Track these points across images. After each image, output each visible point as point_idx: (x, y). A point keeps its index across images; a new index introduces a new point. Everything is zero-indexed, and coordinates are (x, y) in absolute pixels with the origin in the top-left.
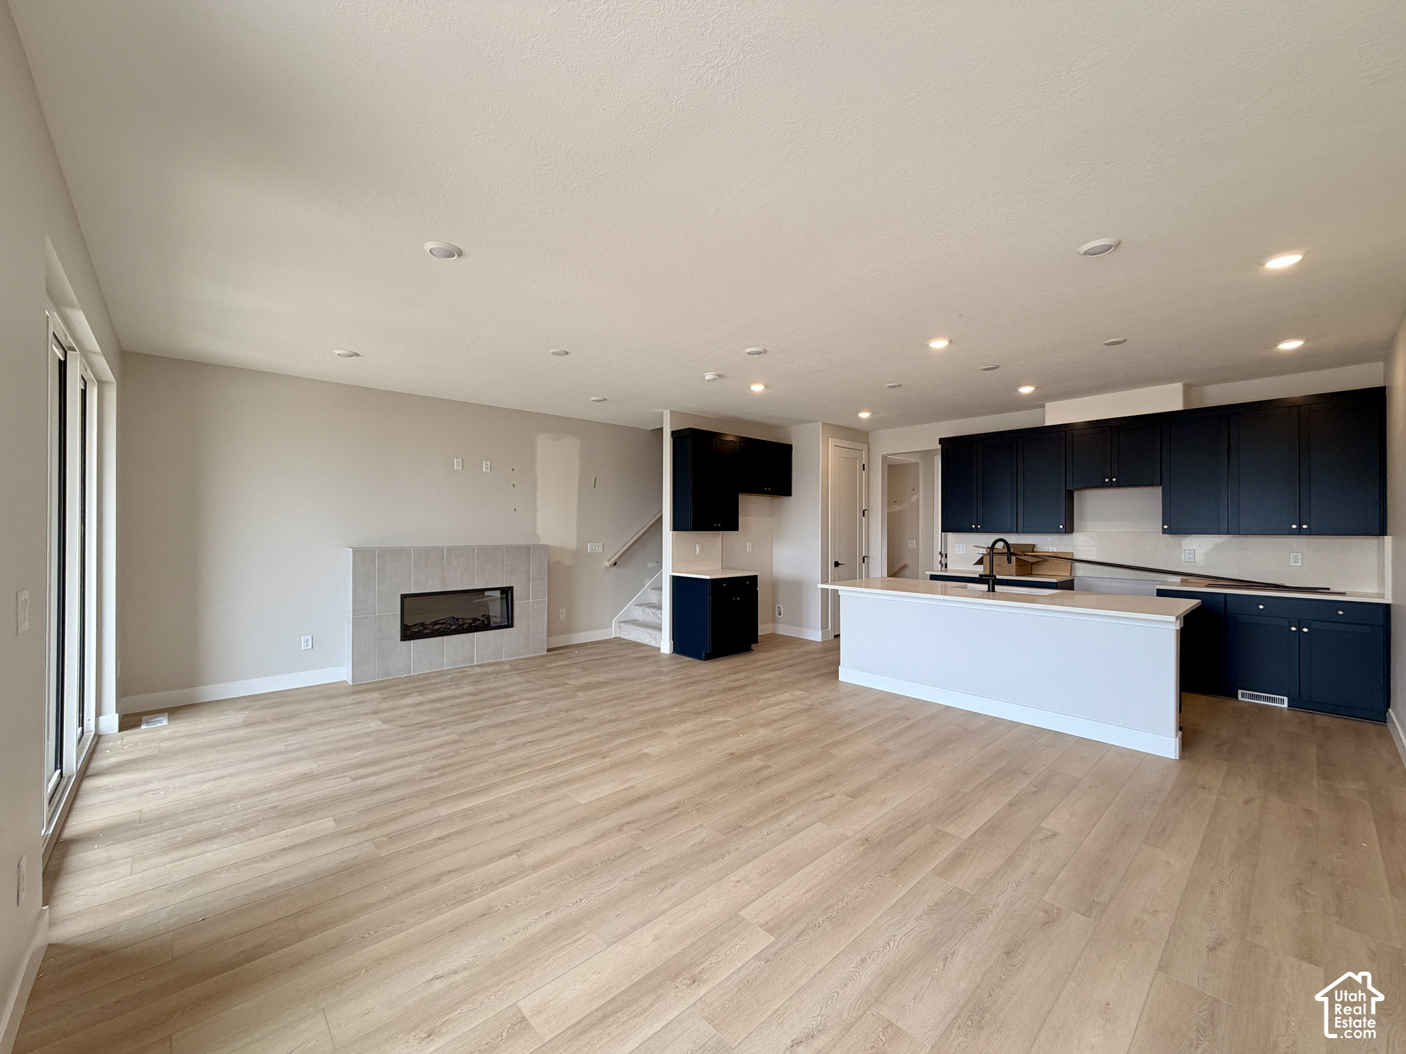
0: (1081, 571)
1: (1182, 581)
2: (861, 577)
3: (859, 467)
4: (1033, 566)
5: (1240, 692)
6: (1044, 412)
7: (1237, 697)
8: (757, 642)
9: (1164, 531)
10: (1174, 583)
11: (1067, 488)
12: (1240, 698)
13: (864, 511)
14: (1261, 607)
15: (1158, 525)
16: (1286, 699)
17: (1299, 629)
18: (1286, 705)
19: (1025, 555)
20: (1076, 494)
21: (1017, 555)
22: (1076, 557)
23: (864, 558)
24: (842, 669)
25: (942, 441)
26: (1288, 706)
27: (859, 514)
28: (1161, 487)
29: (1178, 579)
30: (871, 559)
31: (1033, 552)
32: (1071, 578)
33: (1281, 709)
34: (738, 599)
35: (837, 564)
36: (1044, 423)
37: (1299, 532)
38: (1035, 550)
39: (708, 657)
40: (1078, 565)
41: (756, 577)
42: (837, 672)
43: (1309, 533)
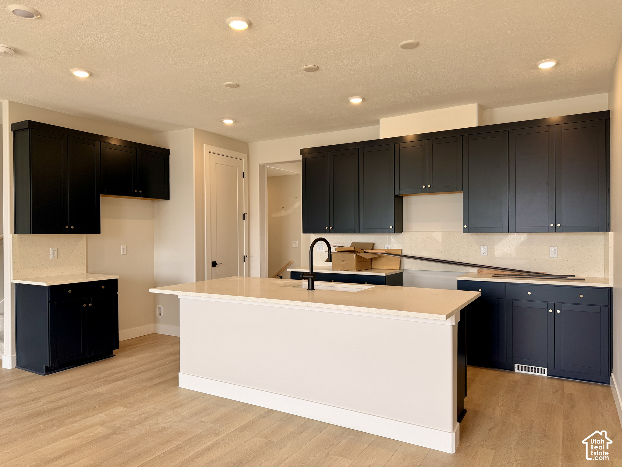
0: (408, 265)
1: (479, 272)
2: (241, 275)
3: (238, 175)
4: (373, 262)
5: (516, 365)
6: (379, 126)
7: (514, 370)
8: (118, 348)
9: (465, 231)
10: (472, 275)
11: (395, 194)
12: (516, 370)
13: (244, 215)
14: (529, 293)
15: (460, 224)
16: (546, 369)
17: (555, 311)
18: (546, 375)
19: (365, 252)
20: (404, 199)
21: (358, 252)
22: (405, 253)
23: (244, 257)
24: (181, 376)
25: (302, 151)
26: (548, 375)
27: (239, 217)
28: (462, 194)
29: (475, 270)
30: (252, 259)
31: (372, 249)
32: (400, 271)
33: (543, 377)
34: (90, 305)
35: (214, 264)
36: (379, 137)
37: (555, 230)
38: (375, 248)
39: (49, 371)
40: (405, 260)
41: (115, 281)
42: (177, 378)
43: (562, 230)
